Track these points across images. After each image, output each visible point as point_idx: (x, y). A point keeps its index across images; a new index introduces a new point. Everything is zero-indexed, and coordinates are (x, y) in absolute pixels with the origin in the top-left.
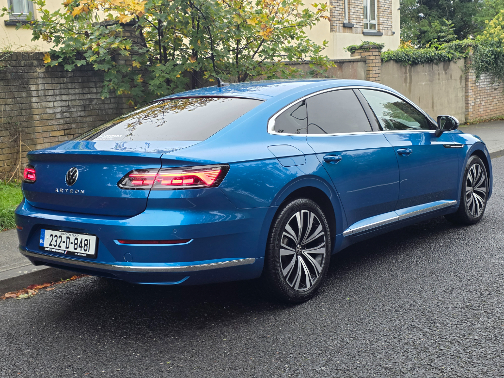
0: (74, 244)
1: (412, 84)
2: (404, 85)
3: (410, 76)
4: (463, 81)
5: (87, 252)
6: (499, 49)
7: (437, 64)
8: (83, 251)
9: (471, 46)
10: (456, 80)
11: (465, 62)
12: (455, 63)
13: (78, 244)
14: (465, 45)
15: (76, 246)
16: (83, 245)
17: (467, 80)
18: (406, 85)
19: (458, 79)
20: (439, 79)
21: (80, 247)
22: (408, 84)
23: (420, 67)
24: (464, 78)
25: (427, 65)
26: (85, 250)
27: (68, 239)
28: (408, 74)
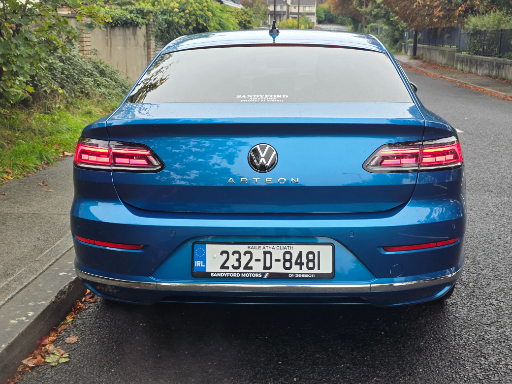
0: (282, 261)
1: (112, 48)
2: (106, 48)
3: (110, 38)
4: (146, 48)
5: (316, 271)
6: (171, 18)
7: (128, 28)
8: (305, 270)
9: (152, 12)
10: (141, 47)
11: (147, 29)
12: (140, 28)
13: (293, 261)
14: (147, 11)
15: (288, 264)
16: (304, 260)
17: (149, 47)
18: (108, 48)
19: (142, 46)
20: (130, 45)
21: (296, 264)
22: (109, 48)
23: (117, 29)
24: (146, 46)
25: (121, 29)
26: (312, 269)
27: (268, 256)
28: (109, 37)
